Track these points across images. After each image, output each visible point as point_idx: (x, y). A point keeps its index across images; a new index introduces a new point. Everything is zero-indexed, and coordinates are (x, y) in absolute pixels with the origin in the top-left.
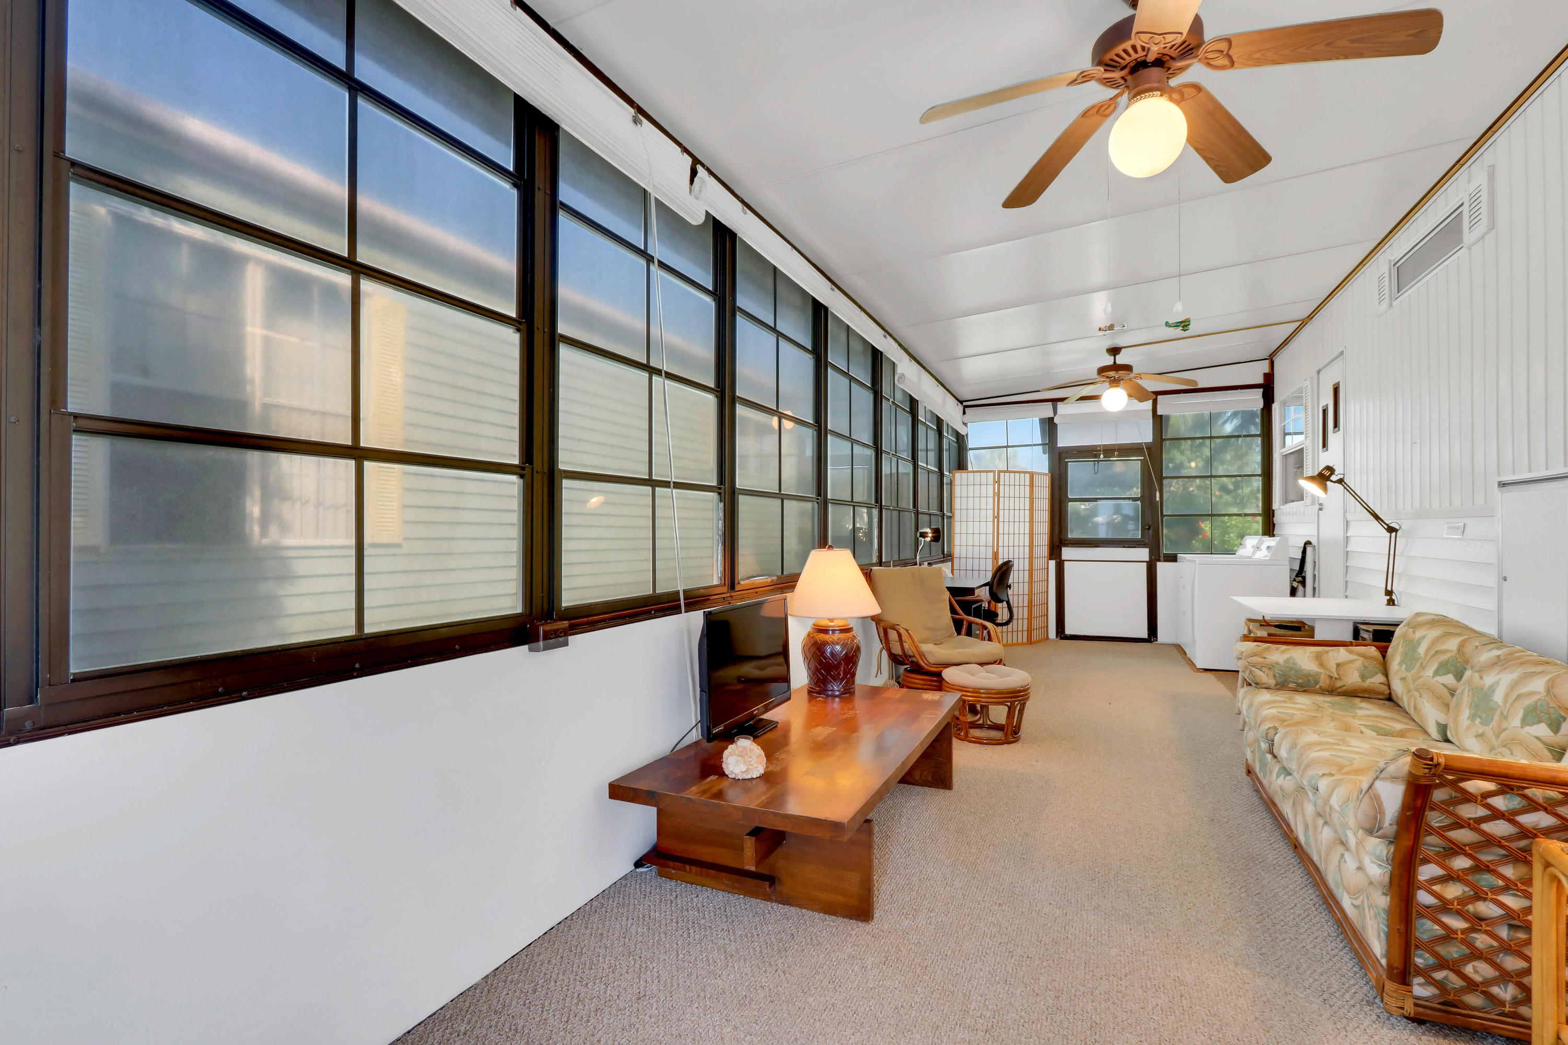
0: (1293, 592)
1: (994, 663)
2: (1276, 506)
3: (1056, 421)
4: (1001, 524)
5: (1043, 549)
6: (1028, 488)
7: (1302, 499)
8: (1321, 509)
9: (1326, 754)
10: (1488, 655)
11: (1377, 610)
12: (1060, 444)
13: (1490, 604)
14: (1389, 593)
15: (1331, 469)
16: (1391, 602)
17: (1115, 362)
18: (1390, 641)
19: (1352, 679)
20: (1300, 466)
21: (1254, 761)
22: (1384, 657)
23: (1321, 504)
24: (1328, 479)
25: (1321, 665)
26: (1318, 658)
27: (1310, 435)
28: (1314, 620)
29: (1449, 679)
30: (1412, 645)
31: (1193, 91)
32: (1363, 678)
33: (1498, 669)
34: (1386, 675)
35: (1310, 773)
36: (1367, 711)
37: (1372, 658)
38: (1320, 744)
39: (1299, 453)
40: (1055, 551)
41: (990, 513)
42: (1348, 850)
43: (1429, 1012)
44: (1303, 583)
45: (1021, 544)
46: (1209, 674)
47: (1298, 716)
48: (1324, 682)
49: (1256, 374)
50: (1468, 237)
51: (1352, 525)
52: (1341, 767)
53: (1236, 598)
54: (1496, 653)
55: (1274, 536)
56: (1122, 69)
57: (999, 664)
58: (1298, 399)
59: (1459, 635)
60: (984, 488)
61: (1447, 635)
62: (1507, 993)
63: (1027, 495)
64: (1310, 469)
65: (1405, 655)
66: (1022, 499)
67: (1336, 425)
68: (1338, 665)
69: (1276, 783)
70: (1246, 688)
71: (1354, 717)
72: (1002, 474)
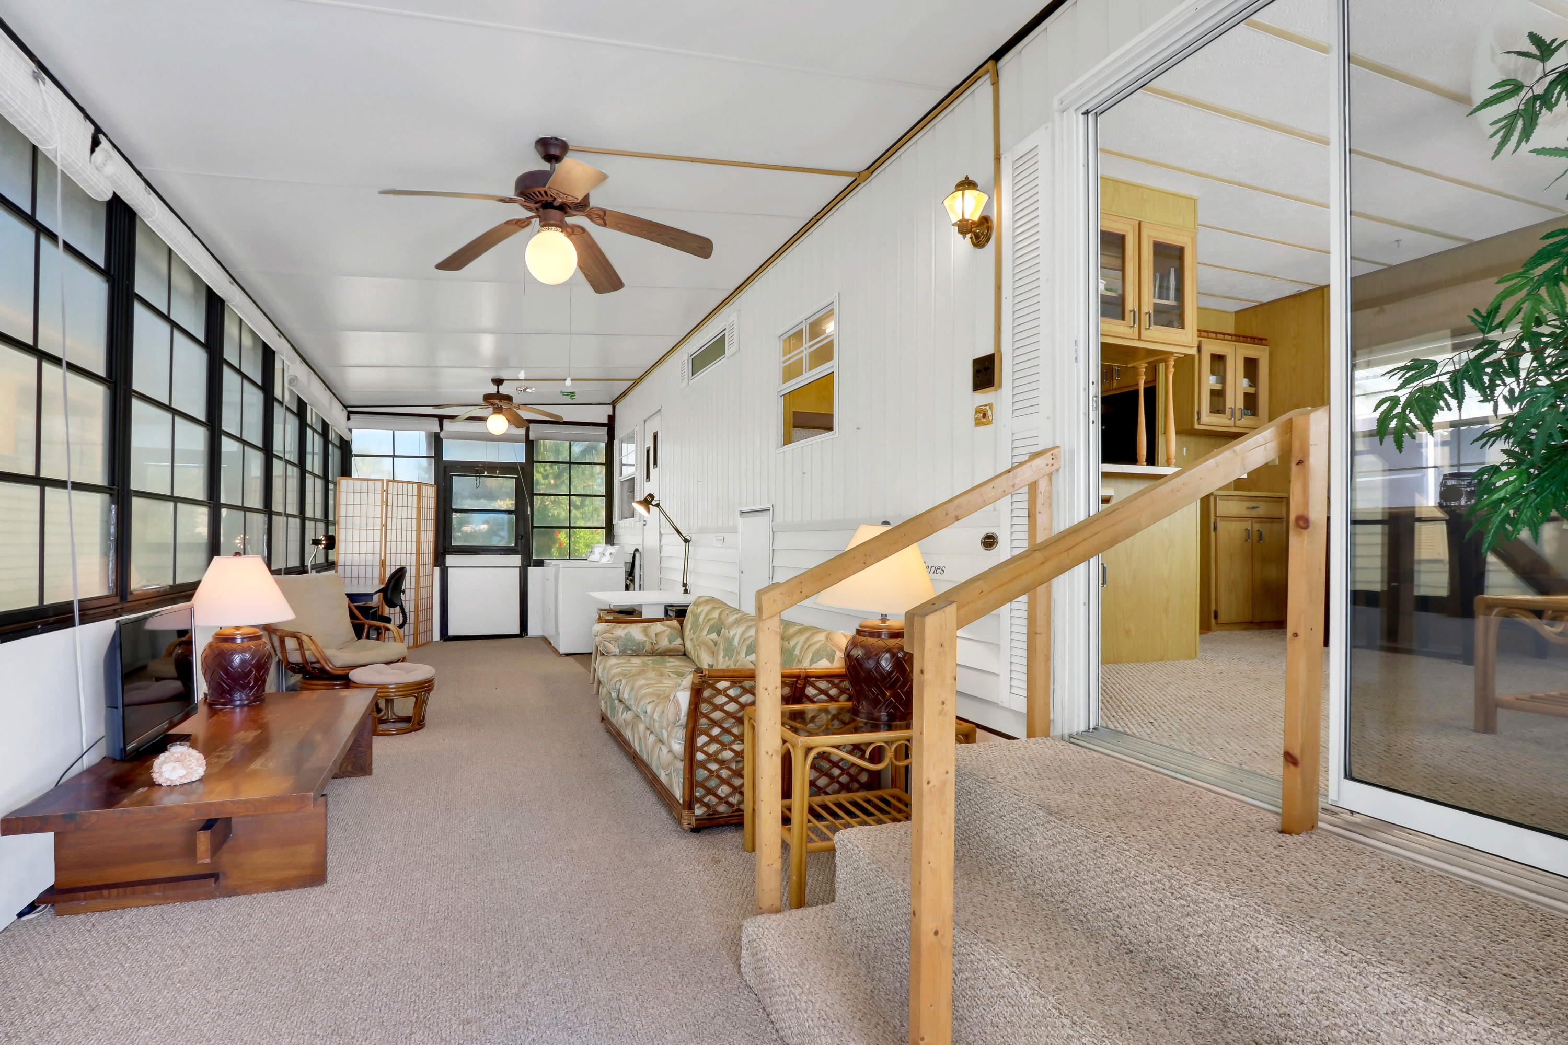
0: (627, 588)
1: (398, 661)
2: (615, 521)
3: (442, 435)
4: (389, 532)
5: (428, 558)
6: (415, 498)
7: (633, 516)
8: (645, 525)
9: (650, 690)
10: (731, 619)
11: (677, 598)
12: (446, 458)
13: (734, 588)
14: (685, 585)
15: (651, 496)
16: (686, 591)
17: (498, 392)
18: (684, 616)
19: (664, 643)
20: (632, 491)
21: (606, 708)
22: (682, 627)
23: (645, 521)
24: (650, 503)
25: (647, 635)
26: (645, 631)
27: (638, 468)
28: (641, 605)
29: (714, 636)
30: (696, 617)
31: (581, 231)
32: (670, 642)
33: (736, 626)
34: (683, 639)
35: (642, 703)
36: (673, 663)
37: (675, 628)
38: (648, 684)
39: (632, 481)
40: (439, 560)
41: (378, 521)
42: (663, 744)
43: (702, 822)
44: (633, 581)
45: (409, 551)
46: (569, 658)
47: (634, 670)
48: (648, 647)
49: (600, 414)
50: (729, 352)
51: (664, 536)
52: (659, 696)
53: (591, 594)
54: (736, 616)
55: (613, 545)
56: (536, 203)
57: (402, 661)
58: (631, 439)
59: (719, 608)
60: (371, 496)
61: (714, 608)
62: (734, 800)
63: (415, 505)
64: (638, 496)
65: (693, 624)
66: (410, 509)
67: (655, 463)
68: (656, 635)
69: (621, 718)
70: (601, 658)
71: (665, 668)
72: (390, 484)
